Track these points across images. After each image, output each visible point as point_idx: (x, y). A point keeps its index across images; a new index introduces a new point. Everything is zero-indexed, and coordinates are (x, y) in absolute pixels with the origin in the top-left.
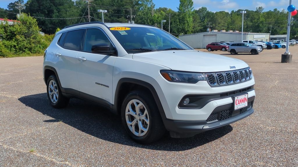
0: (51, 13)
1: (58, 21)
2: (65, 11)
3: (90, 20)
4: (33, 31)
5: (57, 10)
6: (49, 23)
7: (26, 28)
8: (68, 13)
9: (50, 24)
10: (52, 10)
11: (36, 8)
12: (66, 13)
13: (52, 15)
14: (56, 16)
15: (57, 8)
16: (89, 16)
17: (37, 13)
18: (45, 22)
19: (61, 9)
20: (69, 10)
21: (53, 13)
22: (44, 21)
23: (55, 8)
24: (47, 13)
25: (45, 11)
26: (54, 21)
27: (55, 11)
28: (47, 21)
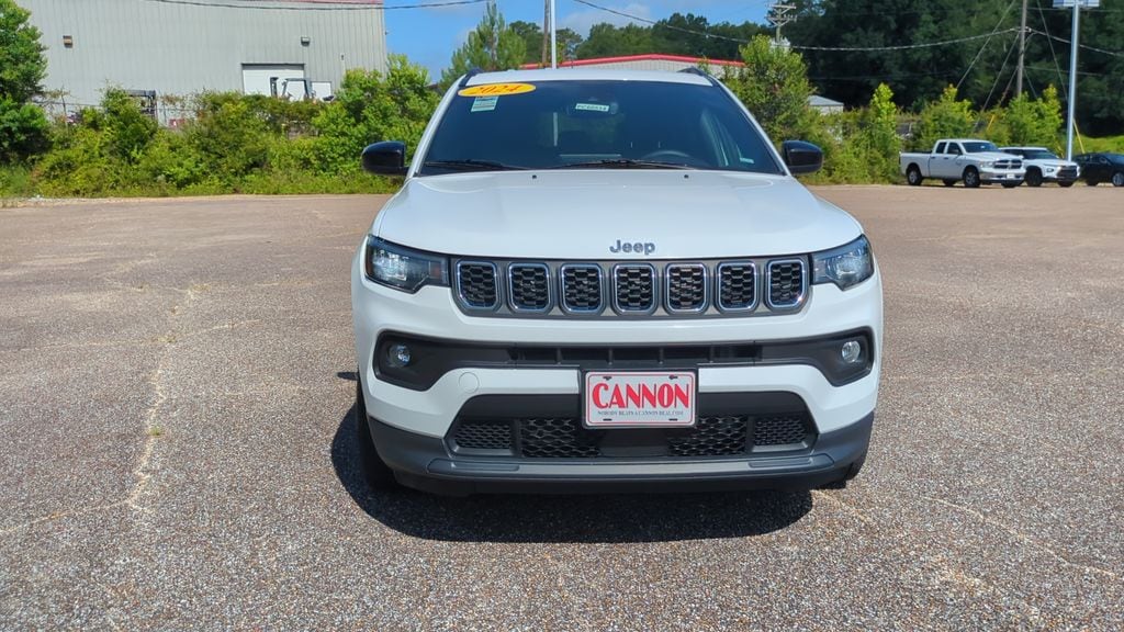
0: (910, 28)
1: (930, 55)
2: (964, 14)
3: (1023, 43)
4: (787, 97)
5: (932, 14)
6: (896, 64)
7: (763, 89)
8: (974, 22)
9: (901, 69)
10: (916, 14)
11: (857, 14)
12: (968, 23)
13: (913, 33)
14: (925, 37)
15: (932, 5)
16: (1024, 29)
17: (859, 29)
18: (883, 61)
19: (951, 8)
20: (980, 8)
21: (917, 27)
22: (879, 58)
23: (928, 6)
24: (893, 26)
25: (887, 23)
26: (916, 57)
27: (926, 17)
28: (891, 60)
